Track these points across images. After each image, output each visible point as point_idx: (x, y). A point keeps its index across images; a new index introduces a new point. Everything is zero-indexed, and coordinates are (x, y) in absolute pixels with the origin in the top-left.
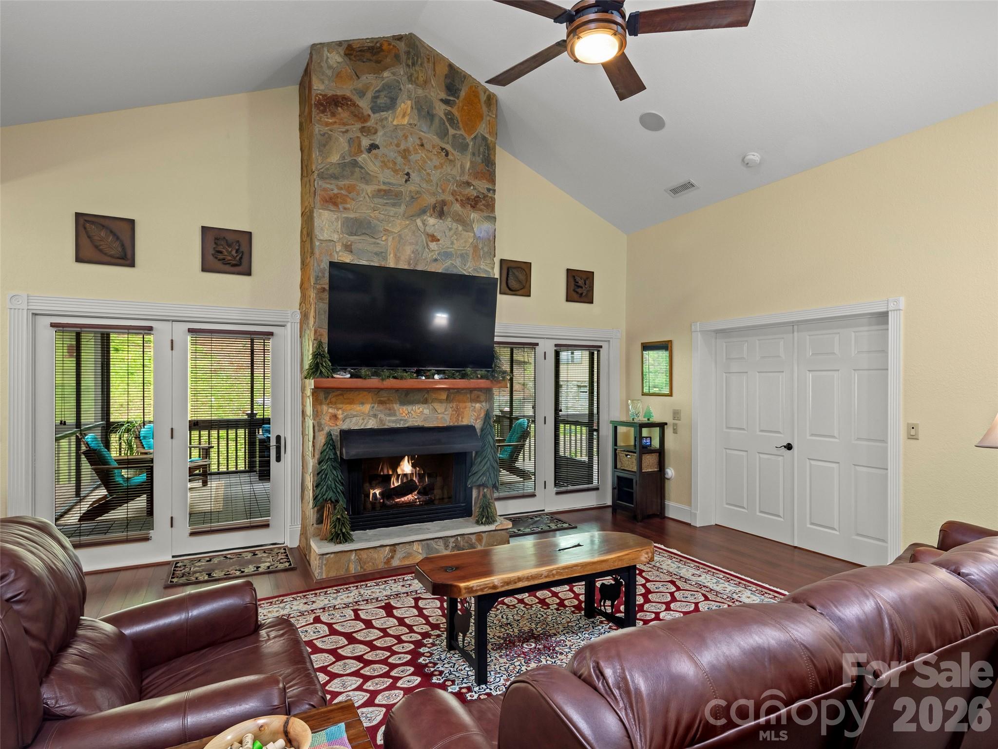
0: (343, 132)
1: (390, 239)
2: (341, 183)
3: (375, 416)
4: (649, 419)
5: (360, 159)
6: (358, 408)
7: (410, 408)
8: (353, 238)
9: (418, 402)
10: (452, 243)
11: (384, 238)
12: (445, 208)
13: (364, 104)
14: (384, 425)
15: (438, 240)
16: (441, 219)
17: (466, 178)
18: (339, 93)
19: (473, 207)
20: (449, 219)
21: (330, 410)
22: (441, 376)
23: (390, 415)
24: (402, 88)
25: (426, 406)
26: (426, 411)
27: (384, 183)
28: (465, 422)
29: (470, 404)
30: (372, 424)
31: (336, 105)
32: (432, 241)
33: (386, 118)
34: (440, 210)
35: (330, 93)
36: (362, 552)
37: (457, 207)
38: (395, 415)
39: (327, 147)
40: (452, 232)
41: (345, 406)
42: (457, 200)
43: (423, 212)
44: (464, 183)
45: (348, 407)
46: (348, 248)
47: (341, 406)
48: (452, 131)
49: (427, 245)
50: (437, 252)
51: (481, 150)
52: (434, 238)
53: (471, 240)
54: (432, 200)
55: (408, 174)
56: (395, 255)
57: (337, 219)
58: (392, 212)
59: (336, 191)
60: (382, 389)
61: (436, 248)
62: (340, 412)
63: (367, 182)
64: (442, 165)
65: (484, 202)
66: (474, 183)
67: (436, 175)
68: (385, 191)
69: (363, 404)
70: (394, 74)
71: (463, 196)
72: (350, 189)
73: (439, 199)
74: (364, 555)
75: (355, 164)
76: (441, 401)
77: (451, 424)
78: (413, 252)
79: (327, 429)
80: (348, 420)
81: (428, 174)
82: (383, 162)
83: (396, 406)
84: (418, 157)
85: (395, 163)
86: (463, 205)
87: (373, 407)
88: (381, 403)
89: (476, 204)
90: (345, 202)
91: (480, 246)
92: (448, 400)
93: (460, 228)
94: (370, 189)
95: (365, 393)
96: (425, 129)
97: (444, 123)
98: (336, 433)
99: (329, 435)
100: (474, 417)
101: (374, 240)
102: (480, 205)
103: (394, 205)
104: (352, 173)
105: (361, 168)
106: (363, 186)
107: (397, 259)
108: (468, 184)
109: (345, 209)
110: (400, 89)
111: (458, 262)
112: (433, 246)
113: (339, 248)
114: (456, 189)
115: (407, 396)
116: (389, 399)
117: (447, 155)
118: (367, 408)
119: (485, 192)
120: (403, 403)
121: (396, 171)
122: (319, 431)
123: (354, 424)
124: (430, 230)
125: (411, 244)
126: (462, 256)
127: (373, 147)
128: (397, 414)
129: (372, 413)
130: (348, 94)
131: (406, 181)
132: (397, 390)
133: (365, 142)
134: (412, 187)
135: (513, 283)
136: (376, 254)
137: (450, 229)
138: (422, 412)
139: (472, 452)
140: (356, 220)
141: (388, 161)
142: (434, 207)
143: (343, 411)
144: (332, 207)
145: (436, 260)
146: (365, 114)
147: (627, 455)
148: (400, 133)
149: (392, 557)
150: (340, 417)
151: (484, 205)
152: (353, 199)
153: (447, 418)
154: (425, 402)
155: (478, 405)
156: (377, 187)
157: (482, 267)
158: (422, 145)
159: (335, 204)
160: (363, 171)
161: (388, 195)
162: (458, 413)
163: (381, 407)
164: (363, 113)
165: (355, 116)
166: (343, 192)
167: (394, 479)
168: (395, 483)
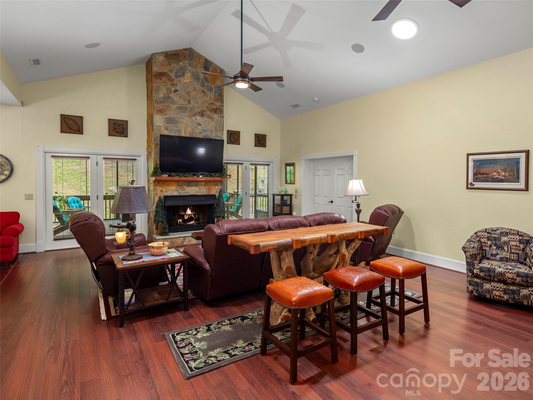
0: (164, 86)
1: (183, 125)
2: (164, 104)
3: (177, 191)
4: (286, 193)
5: (171, 96)
6: (171, 188)
7: (190, 188)
8: (168, 125)
9: (194, 186)
10: (207, 126)
11: (180, 125)
12: (204, 113)
13: (172, 75)
14: (181, 194)
15: (201, 125)
16: (202, 117)
17: (212, 101)
18: (163, 71)
19: (215, 112)
20: (206, 117)
21: (160, 188)
22: (202, 176)
23: (183, 190)
24: (187, 69)
25: (197, 187)
26: (197, 189)
27: (180, 104)
28: (212, 193)
29: (213, 187)
30: (176, 194)
31: (162, 76)
32: (199, 125)
33: (181, 80)
34: (202, 114)
35: (159, 71)
36: (173, 239)
37: (208, 112)
38: (185, 190)
39: (159, 91)
40: (207, 122)
41: (165, 187)
42: (208, 110)
43: (196, 115)
44: (211, 103)
45: (167, 187)
46: (166, 129)
47: (164, 187)
48: (206, 84)
49: (197, 127)
50: (201, 130)
51: (218, 91)
52: (199, 124)
53: (214, 125)
54: (199, 110)
55: (189, 101)
56: (185, 131)
57: (162, 118)
58: (183, 114)
59: (162, 108)
60: (180, 181)
61: (200, 128)
62: (164, 189)
63: (174, 104)
64: (202, 97)
65: (219, 110)
66: (215, 103)
67: (200, 101)
68: (180, 107)
69: (172, 186)
70: (184, 63)
71: (211, 108)
72: (167, 107)
73: (202, 109)
74: (173, 240)
75: (169, 97)
76: (202, 185)
77: (207, 194)
78: (191, 130)
79: (159, 195)
80: (167, 192)
81: (197, 100)
82: (180, 96)
83: (185, 187)
84: (193, 94)
85: (184, 97)
86: (211, 112)
87: (176, 187)
88: (180, 186)
89: (216, 111)
90: (165, 111)
91: (218, 127)
92: (205, 185)
93: (210, 120)
94: (175, 106)
95: (173, 182)
96: (196, 83)
97: (203, 81)
98: (162, 197)
99: (160, 197)
100: (215, 192)
101: (176, 125)
102: (217, 112)
103: (184, 112)
104: (168, 101)
105: (171, 99)
106: (172, 105)
107: (185, 132)
108: (213, 104)
109: (165, 114)
110: (186, 69)
111: (209, 133)
112: (199, 127)
113: (163, 128)
114: (208, 106)
115: (189, 183)
116: (182, 184)
117: (204, 93)
118: (174, 188)
119: (220, 106)
120: (188, 186)
121: (184, 100)
122: (156, 196)
123: (169, 193)
124: (198, 121)
125: (191, 127)
126: (210, 131)
127: (176, 91)
128: (186, 190)
129: (176, 189)
130: (166, 71)
131: (189, 103)
132: (186, 181)
133: (173, 89)
134: (191, 105)
135: (232, 140)
136: (177, 131)
137: (206, 121)
138: (195, 190)
139: (215, 204)
140: (169, 118)
141: (182, 96)
142: (200, 113)
143: (165, 189)
144: (160, 113)
145: (200, 132)
146: (173, 78)
147: (278, 207)
148: (186, 85)
149: (184, 241)
150: (164, 191)
151: (219, 111)
152: (168, 110)
153: (205, 192)
154: (196, 185)
155: (217, 187)
156: (177, 106)
157: (218, 135)
158: (195, 90)
159: (162, 112)
160: (172, 100)
161: (182, 109)
162: (209, 190)
163: (179, 188)
164: (172, 78)
165: (169, 79)
166: (165, 108)
167: (185, 216)
168: (186, 218)
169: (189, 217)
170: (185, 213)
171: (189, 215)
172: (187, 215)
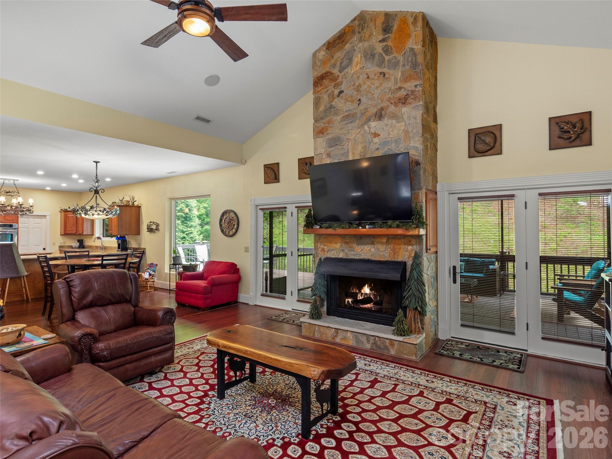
0: (325, 92)
1: (350, 143)
2: (325, 121)
3: (343, 250)
5: (333, 103)
6: (334, 246)
7: (362, 247)
8: (331, 149)
9: (368, 244)
10: (389, 134)
11: (346, 144)
12: (383, 113)
13: (336, 71)
14: (348, 256)
15: (379, 135)
16: (380, 120)
17: (399, 85)
18: (324, 72)
19: (403, 104)
20: (386, 118)
21: (321, 246)
22: (370, 226)
23: (351, 251)
24: (356, 49)
25: (373, 246)
26: (373, 250)
27: (346, 111)
28: (400, 259)
29: (403, 246)
30: (341, 255)
31: (323, 79)
32: (375, 137)
33: (347, 72)
34: (380, 116)
35: (319, 74)
36: (321, 327)
37: (392, 108)
38: (354, 251)
39: (319, 104)
40: (389, 126)
41: (328, 244)
42: (391, 103)
43: (369, 120)
44: (397, 89)
45: (329, 245)
46: (329, 155)
47: (326, 244)
48: (387, 58)
49: (372, 140)
50: (378, 144)
51: (410, 59)
52: (376, 135)
53: (403, 128)
54: (375, 110)
55: (360, 100)
56: (353, 153)
57: (323, 141)
58: (350, 126)
59: (323, 126)
60: (346, 235)
61: (378, 141)
62: (326, 247)
63: (337, 115)
64: (381, 84)
65: (412, 97)
66: (404, 86)
67: (377, 93)
68: (346, 116)
69: (336, 243)
70: (351, 44)
71: (396, 99)
72: (329, 122)
73: (379, 107)
74: (322, 329)
75: (331, 107)
76: (382, 243)
77: (390, 259)
78: (363, 148)
79: (320, 256)
80: (329, 252)
81: (373, 94)
82: (346, 99)
83: (354, 245)
84: (366, 86)
85: (352, 97)
86: (396, 105)
87: (342, 245)
88: (346, 243)
89: (405, 101)
90: (327, 130)
91: (410, 130)
92: (387, 243)
93: (394, 122)
94: (339, 118)
95: (337, 237)
96: (369, 65)
97: (382, 55)
98: (323, 259)
99: (320, 259)
100: (407, 256)
101: (341, 147)
102: (410, 100)
103: (351, 122)
104: (330, 113)
105: (334, 107)
106: (335, 118)
107: (354, 154)
108: (400, 88)
109: (327, 134)
110: (355, 50)
111: (393, 146)
112: (376, 140)
113: (324, 156)
114: (390, 96)
115: (361, 239)
116: (350, 241)
117: (384, 76)
118: (338, 246)
119: (414, 88)
120: (358, 244)
121: (352, 101)
122: (317, 257)
123: (332, 255)
124: (372, 131)
125: (361, 143)
126: (396, 141)
127: (341, 92)
128: (355, 250)
129: (341, 249)
130: (328, 69)
131: (359, 105)
132: (355, 236)
133: (336, 92)
134: (362, 107)
136: (342, 155)
137: (387, 125)
138: (370, 250)
140: (332, 138)
141: (348, 97)
142: (376, 115)
143: (328, 246)
144: (321, 135)
145: (378, 149)
146: (336, 75)
148: (355, 77)
149: (336, 336)
150: (326, 250)
151: (412, 99)
152: (331, 127)
153: (387, 255)
154: (372, 243)
155: (410, 248)
156: (342, 115)
157: (411, 145)
158: (368, 77)
159: (323, 133)
160: (335, 109)
161: (349, 117)
162: (395, 253)
163: (346, 246)
164: (335, 76)
165: (331, 80)
166: (326, 125)
167: (359, 295)
168: (360, 297)
169: (366, 297)
170: (360, 291)
171: (366, 294)
172: (362, 294)
